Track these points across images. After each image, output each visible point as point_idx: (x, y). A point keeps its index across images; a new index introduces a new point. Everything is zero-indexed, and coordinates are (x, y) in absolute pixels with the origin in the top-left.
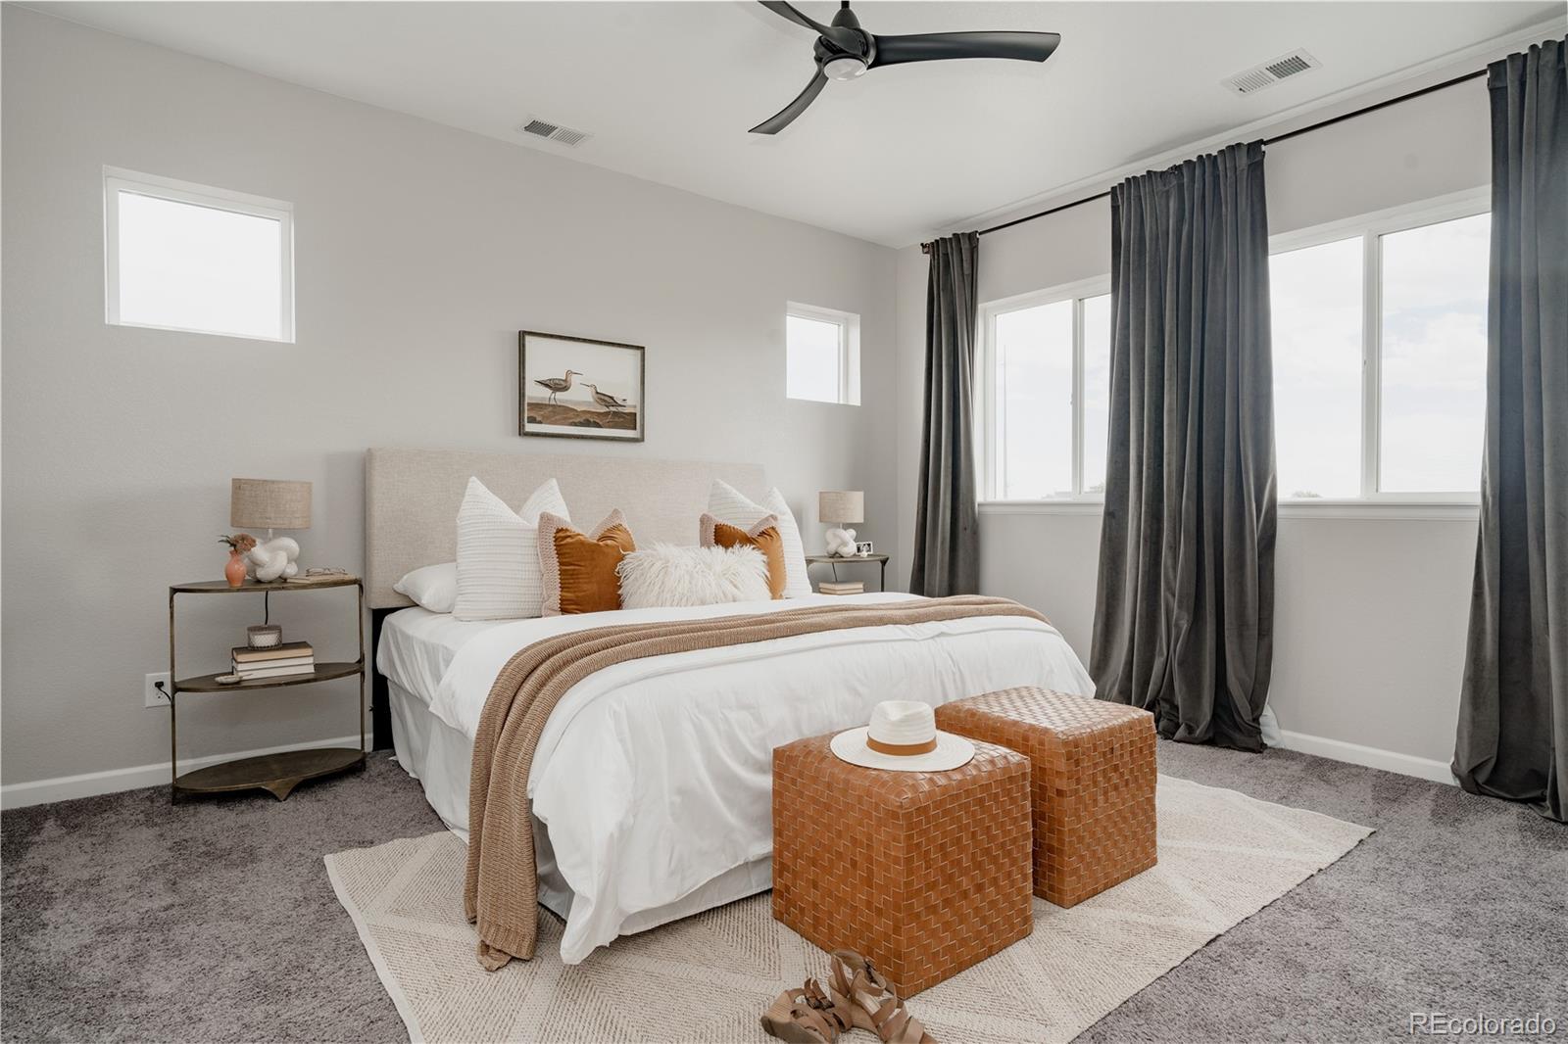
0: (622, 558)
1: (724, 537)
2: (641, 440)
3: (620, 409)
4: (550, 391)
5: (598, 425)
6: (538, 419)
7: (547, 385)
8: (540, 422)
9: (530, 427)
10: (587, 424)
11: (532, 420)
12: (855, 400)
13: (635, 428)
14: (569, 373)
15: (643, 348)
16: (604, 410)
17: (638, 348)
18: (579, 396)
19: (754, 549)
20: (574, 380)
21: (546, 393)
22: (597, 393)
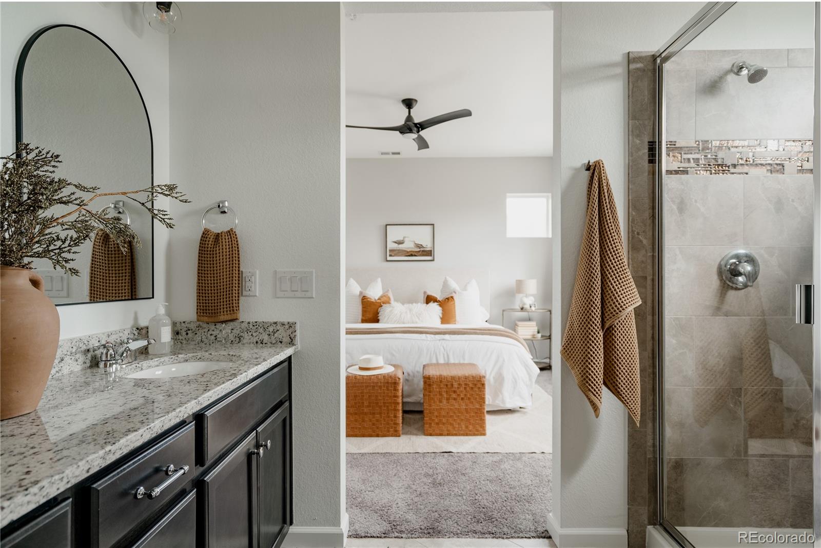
0: (381, 306)
1: (429, 299)
2: (433, 260)
3: (425, 249)
4: (397, 244)
5: (415, 256)
6: (393, 255)
7: (396, 243)
8: (394, 256)
9: (389, 258)
10: (412, 255)
11: (390, 256)
12: (550, 236)
13: (431, 256)
14: (404, 237)
15: (433, 225)
16: (419, 250)
17: (431, 225)
18: (408, 246)
19: (438, 305)
20: (406, 240)
21: (396, 245)
22: (415, 244)
